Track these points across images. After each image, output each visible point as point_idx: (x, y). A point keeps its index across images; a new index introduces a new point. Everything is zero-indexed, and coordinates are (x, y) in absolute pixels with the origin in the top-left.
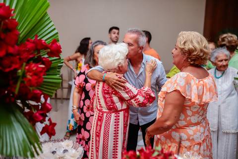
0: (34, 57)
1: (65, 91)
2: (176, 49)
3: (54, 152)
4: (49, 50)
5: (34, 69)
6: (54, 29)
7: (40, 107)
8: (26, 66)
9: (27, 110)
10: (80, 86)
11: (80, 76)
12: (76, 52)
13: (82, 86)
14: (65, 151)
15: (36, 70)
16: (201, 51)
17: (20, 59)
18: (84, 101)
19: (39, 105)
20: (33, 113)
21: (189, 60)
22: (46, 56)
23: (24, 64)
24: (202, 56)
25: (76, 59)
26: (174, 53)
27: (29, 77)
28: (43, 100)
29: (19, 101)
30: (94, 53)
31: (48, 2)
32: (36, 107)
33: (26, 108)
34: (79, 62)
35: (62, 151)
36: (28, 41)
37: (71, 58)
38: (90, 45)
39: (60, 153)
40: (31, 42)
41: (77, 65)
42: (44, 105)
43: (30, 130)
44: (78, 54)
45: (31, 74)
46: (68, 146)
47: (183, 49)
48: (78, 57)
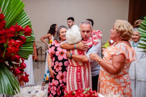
0: (15, 36)
1: (44, 56)
2: (114, 29)
3: (29, 92)
4: (24, 32)
5: (13, 43)
6: (28, 19)
7: (19, 65)
8: (9, 41)
9: (11, 67)
10: (52, 53)
11: (52, 47)
12: (48, 33)
13: (53, 53)
14: (37, 91)
15: (14, 43)
16: (129, 32)
17: (6, 38)
18: (54, 62)
19: (19, 64)
20: (15, 69)
21: (121, 37)
22: (23, 36)
23: (8, 40)
24: (129, 35)
25: (48, 38)
26: (112, 32)
27: (10, 48)
28: (21, 61)
29: (7, 62)
30: (59, 33)
31: (23, 3)
32: (17, 66)
33: (11, 66)
34: (50, 39)
35: (34, 92)
36: (12, 27)
37: (45, 37)
38: (56, 29)
39: (33, 93)
40: (13, 28)
41: (49, 41)
42: (22, 64)
43: (13, 79)
44: (49, 34)
45: (11, 46)
46: (38, 89)
47: (118, 30)
48: (49, 36)
